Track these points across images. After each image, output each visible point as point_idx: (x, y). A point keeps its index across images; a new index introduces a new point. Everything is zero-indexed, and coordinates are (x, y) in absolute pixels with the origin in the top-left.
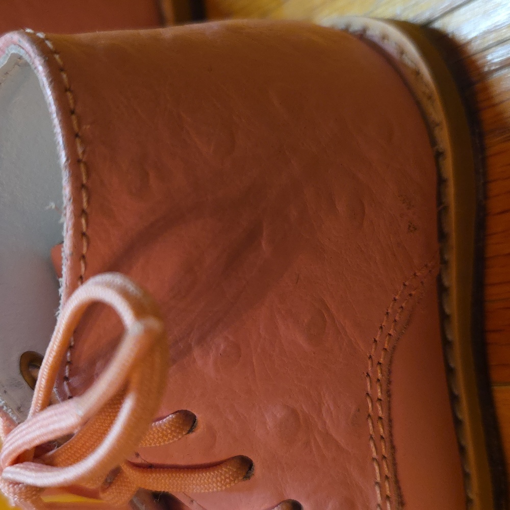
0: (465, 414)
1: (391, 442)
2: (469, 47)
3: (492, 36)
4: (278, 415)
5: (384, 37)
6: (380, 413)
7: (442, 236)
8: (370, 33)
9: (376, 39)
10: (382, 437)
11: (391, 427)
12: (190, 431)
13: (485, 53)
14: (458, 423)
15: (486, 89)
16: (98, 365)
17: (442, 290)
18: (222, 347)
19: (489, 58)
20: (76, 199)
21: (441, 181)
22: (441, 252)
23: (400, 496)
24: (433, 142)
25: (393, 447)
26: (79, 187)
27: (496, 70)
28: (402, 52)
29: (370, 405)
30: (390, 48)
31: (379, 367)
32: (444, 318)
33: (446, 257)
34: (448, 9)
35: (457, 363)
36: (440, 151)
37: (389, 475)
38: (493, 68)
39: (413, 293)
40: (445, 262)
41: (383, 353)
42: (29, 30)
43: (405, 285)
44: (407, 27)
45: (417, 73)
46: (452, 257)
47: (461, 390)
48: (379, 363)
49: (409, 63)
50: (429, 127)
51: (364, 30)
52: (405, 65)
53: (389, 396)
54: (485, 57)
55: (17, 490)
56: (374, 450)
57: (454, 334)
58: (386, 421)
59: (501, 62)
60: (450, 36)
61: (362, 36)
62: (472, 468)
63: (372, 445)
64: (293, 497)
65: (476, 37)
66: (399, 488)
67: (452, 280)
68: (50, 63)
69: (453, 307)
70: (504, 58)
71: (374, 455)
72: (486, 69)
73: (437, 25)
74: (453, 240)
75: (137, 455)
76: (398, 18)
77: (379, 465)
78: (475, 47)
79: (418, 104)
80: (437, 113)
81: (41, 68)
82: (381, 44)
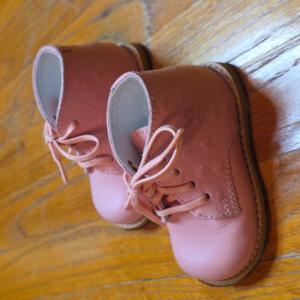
0: (251, 171)
1: (233, 180)
2: (240, 68)
3: (247, 65)
4: (201, 168)
5: (217, 67)
6: (228, 167)
7: (239, 121)
8: (212, 67)
9: (214, 68)
10: (229, 174)
11: (231, 171)
12: (178, 175)
13: (245, 69)
14: (249, 174)
15: (247, 79)
16: (155, 156)
17: (241, 136)
18: (186, 149)
19: (247, 71)
20: (153, 110)
21: (237, 106)
22: (239, 126)
23: (236, 191)
24: (234, 95)
25: (232, 177)
26: (153, 107)
27: (249, 74)
28: (222, 71)
29: (225, 165)
30: (219, 70)
31: (226, 154)
32: (242, 144)
33: (241, 127)
34: (234, 58)
35: (247, 157)
36: (236, 97)
37: (232, 185)
38: (248, 73)
39: (233, 134)
40: (240, 129)
41: (227, 150)
42: (133, 71)
43: (231, 132)
44: (222, 64)
45: (227, 76)
46: (242, 127)
47: (249, 164)
48: (226, 153)
49: (225, 74)
50: (232, 91)
51: (210, 66)
52: (223, 75)
53: (230, 162)
54: (245, 71)
55: (136, 191)
56: (227, 177)
57: (245, 148)
58: (230, 169)
59: (250, 71)
60: (235, 66)
61: (210, 68)
62: (255, 187)
63: (227, 176)
64: (207, 192)
65: (242, 66)
66: (235, 189)
67: (243, 133)
68: (143, 79)
69: (244, 141)
70: (250, 70)
71: (228, 179)
72: (246, 74)
73: (231, 63)
74: (242, 122)
75: (163, 184)
76: (218, 62)
77: (229, 182)
78: (242, 68)
79: (228, 85)
80: (234, 86)
81: (141, 80)
82: (216, 69)
